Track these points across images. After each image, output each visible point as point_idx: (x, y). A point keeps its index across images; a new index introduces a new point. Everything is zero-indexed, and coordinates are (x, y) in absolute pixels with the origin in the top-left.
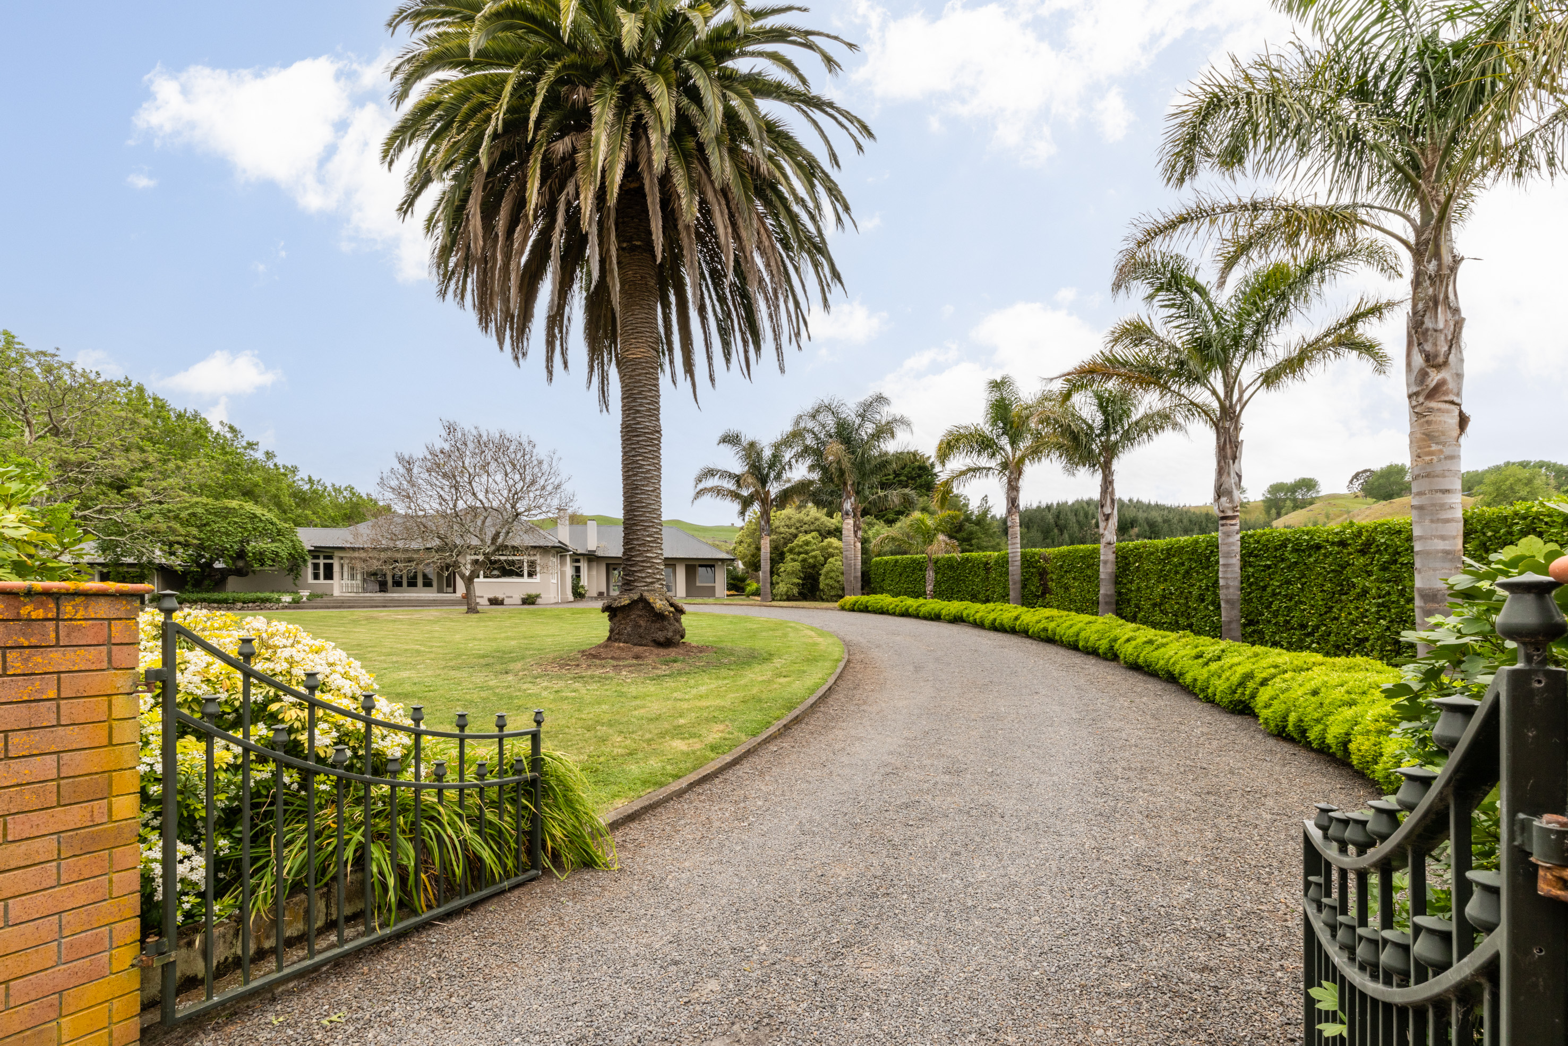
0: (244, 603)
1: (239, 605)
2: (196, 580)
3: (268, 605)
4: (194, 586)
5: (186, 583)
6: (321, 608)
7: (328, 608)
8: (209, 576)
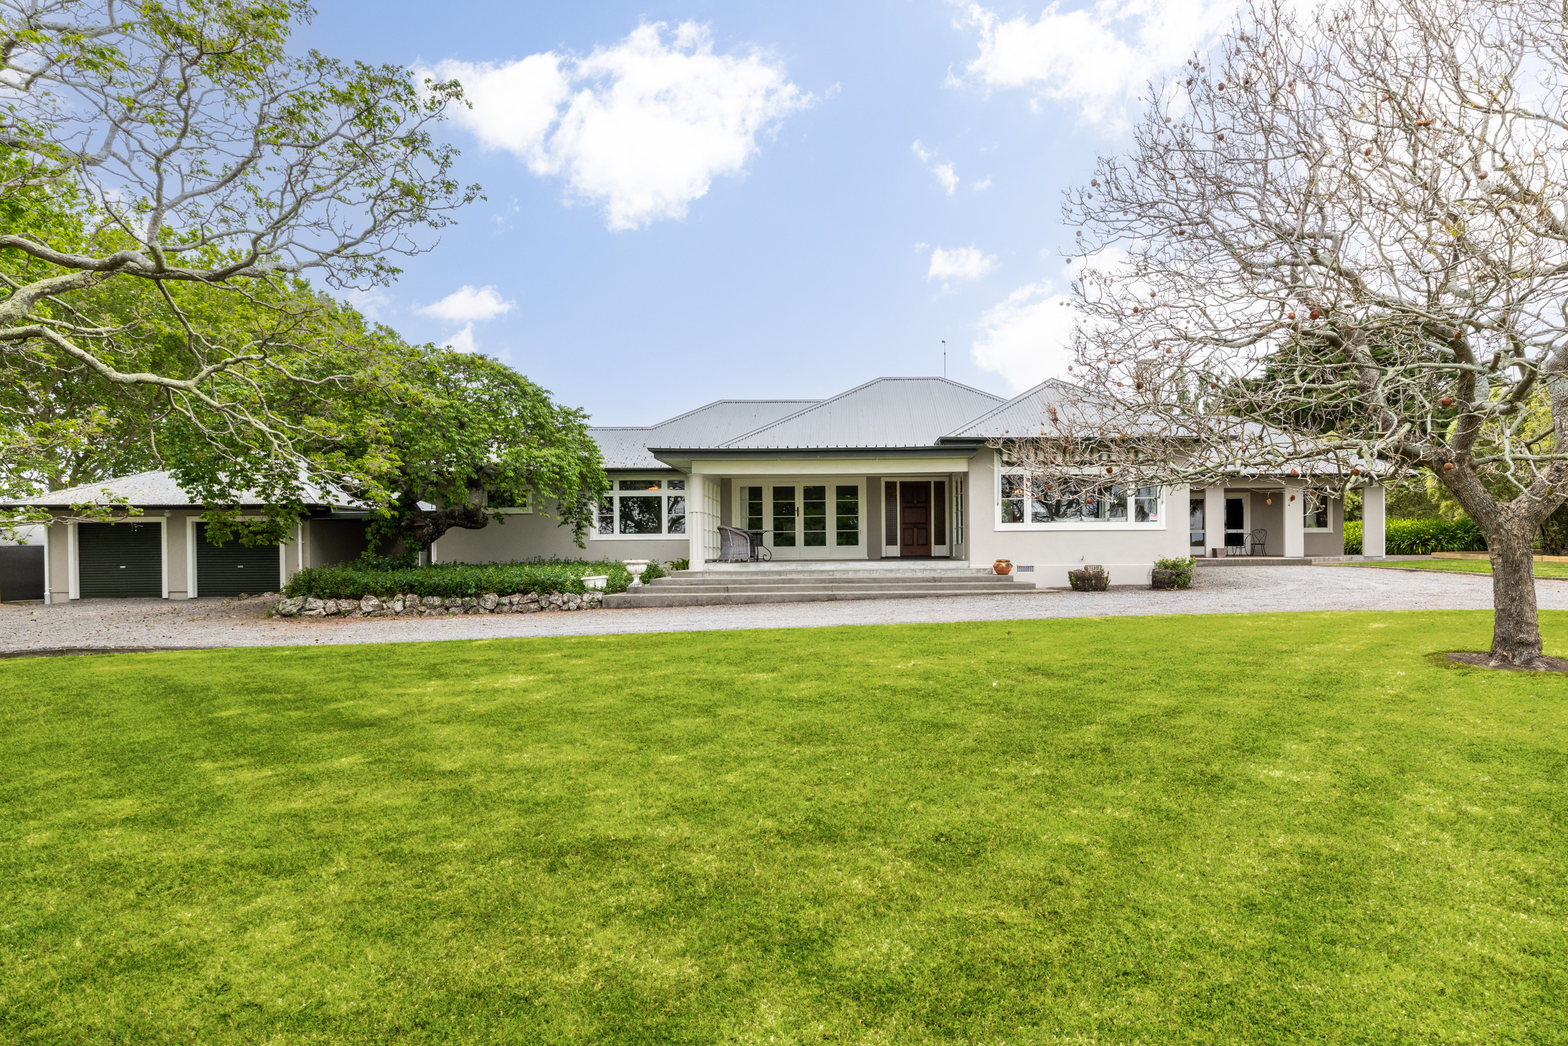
0: (501, 593)
1: (491, 599)
2: (384, 538)
3: (556, 598)
4: (379, 551)
5: (364, 545)
6: (683, 604)
7: (698, 603)
8: (411, 527)
